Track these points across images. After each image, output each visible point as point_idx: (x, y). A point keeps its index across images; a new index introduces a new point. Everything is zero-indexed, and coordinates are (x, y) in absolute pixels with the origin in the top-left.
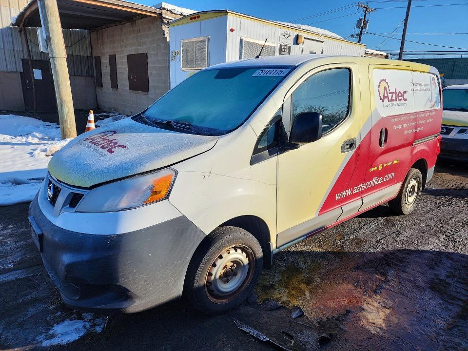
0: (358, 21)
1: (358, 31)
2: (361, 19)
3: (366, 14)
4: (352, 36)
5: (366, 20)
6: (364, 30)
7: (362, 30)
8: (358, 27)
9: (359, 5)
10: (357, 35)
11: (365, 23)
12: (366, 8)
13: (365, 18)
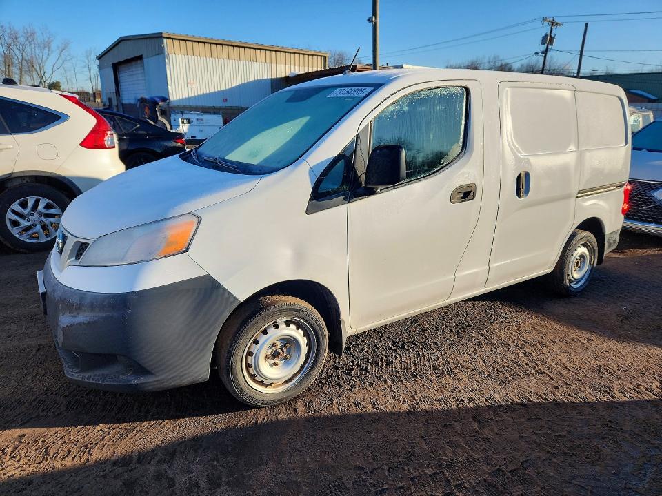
0: (543, 37)
1: (543, 48)
2: (546, 36)
3: (552, 29)
4: (537, 53)
5: (553, 35)
6: (550, 47)
7: (547, 47)
8: (543, 43)
9: (544, 20)
10: (543, 52)
11: (552, 39)
12: (553, 23)
13: (551, 34)
